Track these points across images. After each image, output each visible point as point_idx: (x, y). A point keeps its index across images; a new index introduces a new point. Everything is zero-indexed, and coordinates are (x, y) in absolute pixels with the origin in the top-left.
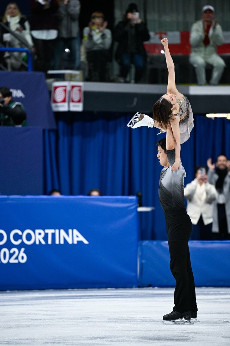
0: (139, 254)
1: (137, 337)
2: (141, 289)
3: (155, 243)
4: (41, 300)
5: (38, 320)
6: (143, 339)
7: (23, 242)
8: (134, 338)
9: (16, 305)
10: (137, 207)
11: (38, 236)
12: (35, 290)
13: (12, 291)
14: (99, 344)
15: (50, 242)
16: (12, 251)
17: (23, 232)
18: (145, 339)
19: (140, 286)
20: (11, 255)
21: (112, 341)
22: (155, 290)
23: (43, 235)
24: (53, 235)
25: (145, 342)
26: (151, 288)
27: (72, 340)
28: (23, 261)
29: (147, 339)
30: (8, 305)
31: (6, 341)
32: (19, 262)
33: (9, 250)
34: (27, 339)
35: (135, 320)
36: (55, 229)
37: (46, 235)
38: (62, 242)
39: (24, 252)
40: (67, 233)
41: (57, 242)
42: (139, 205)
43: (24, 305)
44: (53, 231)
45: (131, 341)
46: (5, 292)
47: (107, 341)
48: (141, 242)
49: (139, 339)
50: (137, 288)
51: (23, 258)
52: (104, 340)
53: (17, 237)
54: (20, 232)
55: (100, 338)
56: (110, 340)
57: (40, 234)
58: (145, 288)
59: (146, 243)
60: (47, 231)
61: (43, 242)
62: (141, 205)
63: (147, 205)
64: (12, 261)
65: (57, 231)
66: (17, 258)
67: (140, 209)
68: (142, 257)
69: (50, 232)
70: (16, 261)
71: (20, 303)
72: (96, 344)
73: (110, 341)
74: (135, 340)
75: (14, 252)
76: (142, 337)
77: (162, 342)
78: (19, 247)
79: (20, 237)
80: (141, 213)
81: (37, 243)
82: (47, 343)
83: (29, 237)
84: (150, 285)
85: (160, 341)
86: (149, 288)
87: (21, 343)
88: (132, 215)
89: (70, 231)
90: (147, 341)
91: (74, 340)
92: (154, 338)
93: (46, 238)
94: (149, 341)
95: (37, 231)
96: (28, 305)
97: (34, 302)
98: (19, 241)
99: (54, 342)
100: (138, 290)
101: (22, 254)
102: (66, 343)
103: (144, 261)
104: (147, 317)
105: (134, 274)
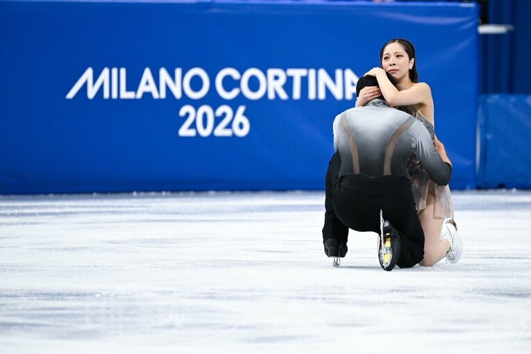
0: (480, 120)
1: (474, 290)
2: (483, 192)
3: (513, 99)
4: (278, 211)
5: (272, 252)
6: (486, 294)
7: (241, 95)
8: (467, 292)
9: (228, 221)
10: (477, 25)
11: (272, 83)
12: (265, 193)
13: (220, 193)
14: (395, 303)
15: (297, 94)
16: (219, 112)
17: (242, 73)
18: (489, 294)
19: (481, 186)
20: (218, 120)
21: (422, 297)
22: (513, 194)
23: (283, 80)
24: (305, 80)
25: (490, 299)
26: (504, 191)
27: (341, 294)
28: (242, 133)
29: (494, 294)
30: (211, 221)
31: (209, 293)
32: (234, 135)
33: (215, 110)
34: (250, 291)
35: (471, 256)
36: (308, 68)
37: (290, 80)
38: (322, 96)
39: (245, 114)
40: (333, 78)
41: (312, 96)
42: (480, 21)
43: (243, 221)
44: (303, 72)
45: (461, 298)
46: (204, 193)
47: (411, 297)
48: (484, 97)
49: (478, 293)
50: (475, 191)
51: (241, 126)
52: (407, 294)
53: (229, 83)
54: (235, 74)
55: (397, 291)
56: (417, 295)
57: (276, 78)
58: (491, 191)
59: (494, 99)
60: (291, 72)
61: (283, 96)
62: (485, 21)
63: (497, 22)
64: (221, 131)
65: (312, 72)
66: (229, 126)
67: (485, 29)
68: (485, 129)
69: (297, 74)
70: (228, 133)
71: (235, 217)
72: (391, 303)
73: (418, 297)
74: (470, 295)
75: (224, 115)
76: (484, 290)
77: (525, 300)
78: (234, 104)
79: (237, 84)
80: (486, 36)
81: (271, 96)
82: (290, 298)
83: (254, 84)
84: (501, 186)
85: (521, 299)
86: (499, 191)
87: (238, 298)
88: (467, 43)
89: (339, 73)
90: (493, 297)
91: (345, 294)
92: (508, 292)
93: (288, 86)
94: (497, 298)
95: (272, 72)
96: (251, 221)
97: (265, 215)
98: (234, 93)
99: (304, 296)
100: (477, 194)
101: (240, 117)
102: (330, 299)
103: (489, 137)
104: (494, 251)
105: (468, 163)
